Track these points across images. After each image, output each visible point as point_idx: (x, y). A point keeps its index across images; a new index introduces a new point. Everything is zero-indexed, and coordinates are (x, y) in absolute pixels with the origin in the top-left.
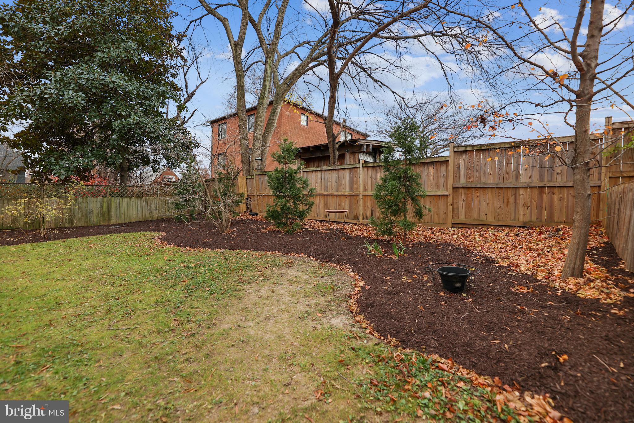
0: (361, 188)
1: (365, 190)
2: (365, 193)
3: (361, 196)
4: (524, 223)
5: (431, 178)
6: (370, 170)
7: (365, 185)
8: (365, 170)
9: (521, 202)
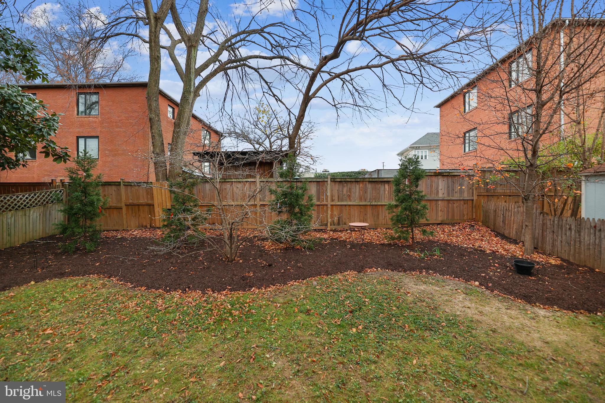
0: (329, 199)
1: (332, 200)
2: (333, 203)
3: (329, 206)
4: (442, 221)
5: (387, 192)
6: (337, 184)
7: (332, 196)
8: (333, 184)
9: (440, 209)
